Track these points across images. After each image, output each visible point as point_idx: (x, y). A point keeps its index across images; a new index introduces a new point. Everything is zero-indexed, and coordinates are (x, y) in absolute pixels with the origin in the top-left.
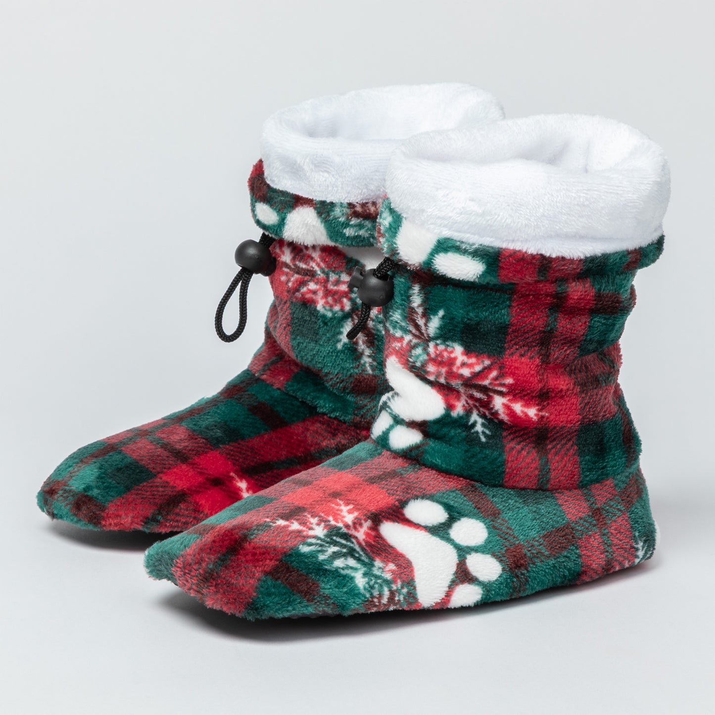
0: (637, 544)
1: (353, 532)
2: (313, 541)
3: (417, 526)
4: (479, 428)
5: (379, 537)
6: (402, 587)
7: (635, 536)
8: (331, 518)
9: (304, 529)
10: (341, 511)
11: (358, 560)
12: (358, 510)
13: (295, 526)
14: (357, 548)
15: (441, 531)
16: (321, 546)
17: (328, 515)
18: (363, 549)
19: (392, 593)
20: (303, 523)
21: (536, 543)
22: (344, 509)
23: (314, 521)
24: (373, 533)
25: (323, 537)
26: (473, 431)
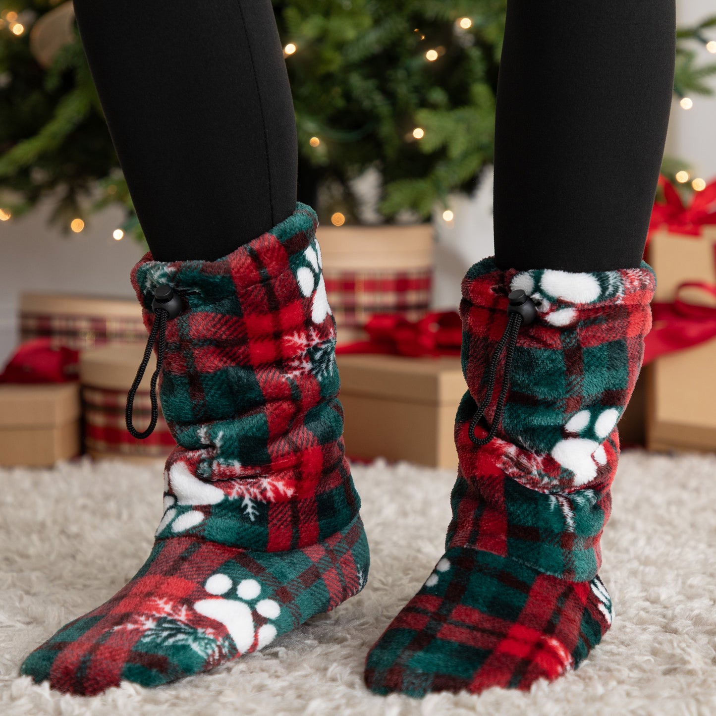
0: (359, 573)
1: (176, 617)
2: (149, 633)
3: (216, 597)
4: (250, 510)
5: (195, 613)
6: (224, 642)
7: (357, 568)
8: (154, 613)
9: (139, 626)
10: (158, 604)
11: (185, 633)
12: (171, 600)
13: (130, 627)
14: (183, 626)
15: (231, 594)
16: (156, 634)
17: (150, 610)
18: (187, 625)
19: (220, 647)
20: (135, 622)
21: (295, 583)
22: (161, 603)
23: (142, 618)
24: (190, 613)
25: (154, 628)
26: (245, 513)
